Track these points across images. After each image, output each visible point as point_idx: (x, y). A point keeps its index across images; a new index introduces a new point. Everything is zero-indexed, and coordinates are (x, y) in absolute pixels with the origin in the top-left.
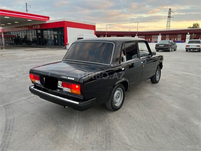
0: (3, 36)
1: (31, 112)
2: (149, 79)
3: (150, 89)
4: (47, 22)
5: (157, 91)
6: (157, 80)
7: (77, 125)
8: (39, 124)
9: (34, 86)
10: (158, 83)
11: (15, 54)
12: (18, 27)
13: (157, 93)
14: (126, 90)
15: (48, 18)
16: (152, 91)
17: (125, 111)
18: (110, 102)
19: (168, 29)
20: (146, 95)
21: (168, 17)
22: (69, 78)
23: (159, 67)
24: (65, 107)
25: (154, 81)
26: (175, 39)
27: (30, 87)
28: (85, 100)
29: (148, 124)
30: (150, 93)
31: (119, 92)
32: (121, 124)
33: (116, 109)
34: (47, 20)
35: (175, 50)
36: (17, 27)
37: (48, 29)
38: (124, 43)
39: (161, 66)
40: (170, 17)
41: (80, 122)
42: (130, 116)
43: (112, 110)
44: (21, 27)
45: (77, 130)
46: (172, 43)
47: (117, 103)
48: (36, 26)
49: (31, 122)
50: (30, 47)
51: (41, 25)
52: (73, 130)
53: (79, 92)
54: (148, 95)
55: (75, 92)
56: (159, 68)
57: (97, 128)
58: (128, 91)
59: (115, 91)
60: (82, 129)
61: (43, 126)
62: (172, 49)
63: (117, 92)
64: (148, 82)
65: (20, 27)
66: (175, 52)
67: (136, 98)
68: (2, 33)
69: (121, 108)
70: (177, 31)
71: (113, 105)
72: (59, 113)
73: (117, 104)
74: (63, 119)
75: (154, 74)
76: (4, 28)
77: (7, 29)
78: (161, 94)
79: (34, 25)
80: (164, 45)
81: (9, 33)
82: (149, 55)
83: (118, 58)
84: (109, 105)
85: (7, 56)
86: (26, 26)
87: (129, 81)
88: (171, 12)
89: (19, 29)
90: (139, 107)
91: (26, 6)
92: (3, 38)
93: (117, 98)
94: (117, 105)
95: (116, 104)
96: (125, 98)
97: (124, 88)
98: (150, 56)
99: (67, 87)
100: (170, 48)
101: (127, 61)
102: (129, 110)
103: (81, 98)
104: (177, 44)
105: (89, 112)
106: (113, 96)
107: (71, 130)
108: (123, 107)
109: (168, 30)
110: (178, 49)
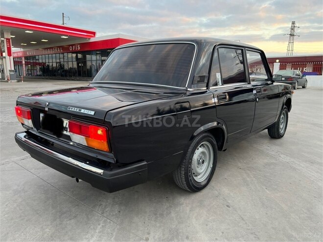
0: (24, 62)
1: (15, 188)
2: (266, 129)
3: (268, 148)
4: (92, 40)
5: (282, 154)
6: (282, 132)
7: (105, 221)
8: (21, 216)
9: (25, 132)
10: (283, 138)
11: (37, 88)
12: (47, 49)
13: (284, 158)
14: (220, 148)
15: (94, 33)
16: (273, 153)
17: (216, 193)
18: (183, 173)
19: (290, 54)
20: (261, 161)
21: (291, 35)
22: (83, 111)
23: (285, 106)
24: (77, 181)
25: (275, 133)
26: (304, 69)
27: (16, 135)
28: (119, 164)
29: (273, 228)
30: (268, 156)
31: (206, 151)
32: (207, 225)
33: (196, 188)
34: (92, 36)
35: (304, 87)
36: (45, 49)
37: (92, 51)
38: (217, 47)
39: (288, 104)
40: (294, 35)
41: (113, 215)
42: (228, 206)
43: (186, 191)
44: (52, 48)
45: (100, 237)
46: (299, 75)
47: (199, 174)
48: (75, 47)
49: (6, 209)
50: (64, 80)
51: (82, 45)
52: (92, 236)
53: (103, 146)
54: (266, 161)
55: (96, 144)
56: (285, 108)
57: (149, 234)
58: (224, 150)
59: (195, 148)
60: (114, 234)
61: (27, 221)
62: (298, 86)
63: (200, 150)
64: (262, 137)
65: (50, 48)
66: (304, 90)
67: (240, 165)
68: (23, 58)
69: (208, 187)
70: (305, 58)
71: (190, 178)
72: (73, 192)
73: (199, 177)
74: (77, 205)
75: (276, 120)
76: (26, 50)
77: (30, 52)
78: (292, 160)
79: (72, 45)
80: (285, 78)
81: (34, 57)
82: (266, 80)
83: (204, 77)
84: (181, 179)
85: (23, 90)
86: (60, 47)
87: (226, 127)
88: (294, 27)
89: (49, 51)
90: (248, 185)
91: (63, 17)
92: (24, 65)
93: (199, 163)
94: (201, 179)
95: (196, 176)
96: (218, 165)
97: (215, 143)
98: (269, 82)
99: (80, 133)
100: (295, 83)
101: (222, 85)
102: (225, 190)
103: (111, 159)
104: (307, 77)
105: (137, 192)
106: (191, 159)
107: (87, 237)
108: (212, 183)
109: (290, 56)
110: (308, 85)
